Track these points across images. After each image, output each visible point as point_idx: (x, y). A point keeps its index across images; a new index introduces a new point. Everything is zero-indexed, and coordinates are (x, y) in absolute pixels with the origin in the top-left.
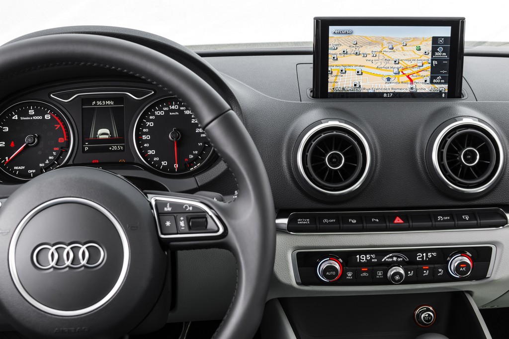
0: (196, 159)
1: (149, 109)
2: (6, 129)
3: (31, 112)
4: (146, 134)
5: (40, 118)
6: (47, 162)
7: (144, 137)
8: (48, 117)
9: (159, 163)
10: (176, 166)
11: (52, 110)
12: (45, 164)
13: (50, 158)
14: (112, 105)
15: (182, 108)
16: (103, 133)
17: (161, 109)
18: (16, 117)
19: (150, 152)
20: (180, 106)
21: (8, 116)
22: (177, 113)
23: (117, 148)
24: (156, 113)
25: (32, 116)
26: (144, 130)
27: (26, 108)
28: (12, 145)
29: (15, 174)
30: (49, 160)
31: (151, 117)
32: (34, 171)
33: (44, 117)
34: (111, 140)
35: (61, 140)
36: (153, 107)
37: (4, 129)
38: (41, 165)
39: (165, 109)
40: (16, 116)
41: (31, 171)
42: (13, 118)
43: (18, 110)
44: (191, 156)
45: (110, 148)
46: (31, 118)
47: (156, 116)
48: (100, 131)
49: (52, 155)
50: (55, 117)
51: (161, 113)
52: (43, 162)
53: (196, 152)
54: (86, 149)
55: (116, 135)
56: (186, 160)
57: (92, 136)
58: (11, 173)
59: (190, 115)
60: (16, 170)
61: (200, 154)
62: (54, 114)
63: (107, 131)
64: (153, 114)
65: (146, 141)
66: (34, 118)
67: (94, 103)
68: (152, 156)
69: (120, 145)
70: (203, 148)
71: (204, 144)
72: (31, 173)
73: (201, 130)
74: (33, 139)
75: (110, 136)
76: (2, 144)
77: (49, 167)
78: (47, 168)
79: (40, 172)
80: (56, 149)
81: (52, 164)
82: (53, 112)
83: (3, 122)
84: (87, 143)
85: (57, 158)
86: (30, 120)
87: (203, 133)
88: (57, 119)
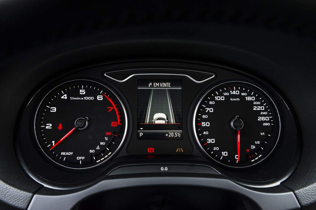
0: (258, 149)
1: (209, 95)
2: (54, 110)
3: (82, 92)
4: (205, 120)
5: (92, 98)
6: (98, 148)
7: (204, 124)
8: (100, 98)
9: (219, 153)
10: (237, 157)
11: (105, 90)
12: (96, 150)
13: (102, 143)
14: (168, 87)
15: (243, 94)
16: (159, 118)
17: (220, 95)
18: (65, 97)
19: (210, 141)
20: (241, 91)
21: (57, 95)
22: (238, 99)
23: (174, 135)
24: (216, 98)
25: (83, 96)
26: (204, 117)
27: (76, 87)
28: (60, 127)
29: (61, 161)
30: (100, 146)
31: (211, 103)
32: (83, 158)
33: (96, 98)
34: (168, 126)
35: (114, 124)
36: (213, 92)
37: (51, 110)
38: (91, 151)
39: (226, 94)
40: (66, 95)
41: (80, 158)
42: (62, 97)
43: (68, 89)
44: (253, 147)
45: (167, 135)
46: (82, 99)
47: (216, 101)
48: (157, 116)
49: (104, 141)
50: (108, 98)
51: (222, 98)
52: (94, 148)
53: (259, 143)
54: (141, 134)
56: (248, 150)
57: (148, 121)
58: (57, 159)
59: (251, 101)
60: (63, 156)
61: (262, 144)
62: (107, 95)
63: (163, 116)
64: (213, 99)
65: (206, 129)
66: (85, 98)
67: (151, 84)
68: (212, 145)
69: (177, 132)
70: (266, 138)
71: (267, 133)
72: (80, 160)
73: (263, 119)
74: (84, 124)
75: (167, 121)
76: (49, 126)
77: (100, 154)
78: (98, 155)
79: (89, 161)
80: (108, 134)
81: (103, 151)
82: (106, 92)
83: (51, 101)
84: (142, 129)
85: (109, 144)
86: (81, 100)
87: (265, 122)
88: (110, 100)
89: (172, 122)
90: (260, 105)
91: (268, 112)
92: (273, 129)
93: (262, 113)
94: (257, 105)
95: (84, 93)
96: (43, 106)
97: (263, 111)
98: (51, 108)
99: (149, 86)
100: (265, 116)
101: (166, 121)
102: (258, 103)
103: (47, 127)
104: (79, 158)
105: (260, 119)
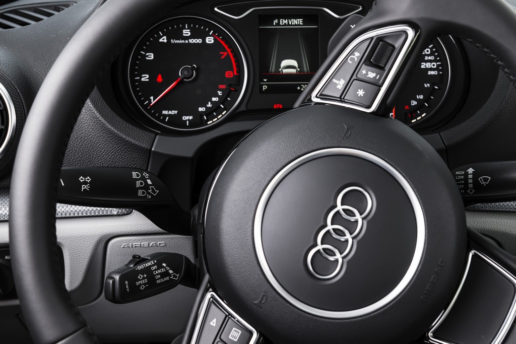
0: (420, 107)
2: (151, 56)
3: (187, 32)
5: (199, 41)
6: (209, 105)
8: (210, 40)
11: (217, 30)
12: (207, 108)
13: (214, 99)
14: (300, 25)
16: (289, 65)
18: (164, 39)
21: (153, 37)
25: (187, 38)
27: (178, 26)
28: (160, 79)
29: (163, 121)
30: (212, 103)
32: (191, 118)
33: (204, 40)
34: (300, 77)
35: (229, 74)
37: (147, 56)
38: (201, 109)
40: (165, 37)
41: (187, 118)
42: (161, 40)
43: (167, 29)
44: (414, 103)
45: (299, 88)
46: (187, 42)
48: (285, 63)
49: (217, 95)
50: (220, 40)
52: (204, 105)
53: (421, 97)
54: (265, 88)
56: (407, 107)
57: (273, 70)
58: (158, 118)
60: (165, 116)
61: (426, 99)
62: (219, 36)
63: (294, 63)
66: (190, 41)
67: (276, 21)
70: (432, 91)
71: (433, 85)
72: (186, 120)
73: (428, 65)
74: (191, 72)
75: (299, 70)
76: (145, 78)
77: (212, 113)
78: (210, 114)
79: (199, 120)
80: (220, 87)
81: (216, 109)
82: (218, 32)
83: (146, 45)
84: (265, 80)
85: (223, 100)
86: (185, 43)
87: (431, 69)
88: (223, 43)
89: (305, 70)
91: (436, 57)
92: (440, 79)
93: (426, 58)
95: (188, 34)
96: (137, 53)
97: (428, 55)
98: (147, 54)
99: (274, 24)
100: (430, 61)
101: (297, 70)
103: (143, 79)
104: (185, 118)
105: (424, 65)
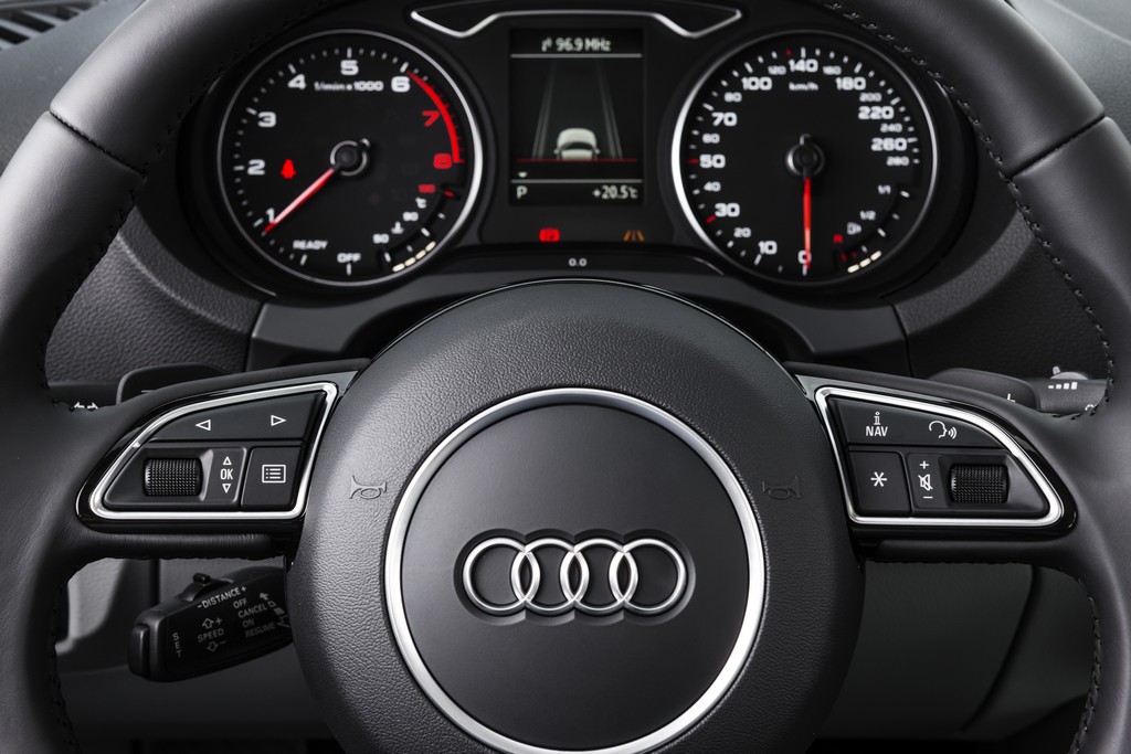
0: (869, 238)
1: (724, 72)
2: (269, 120)
3: (349, 67)
4: (711, 149)
5: (377, 86)
6: (398, 229)
7: (707, 161)
8: (401, 84)
9: (751, 245)
10: (803, 257)
11: (415, 63)
12: (393, 237)
14: (605, 52)
15: (829, 70)
16: (576, 141)
17: (760, 72)
18: (298, 82)
19: (725, 210)
20: (824, 62)
21: (276, 77)
22: (813, 86)
23: (620, 193)
24: (747, 83)
25: (351, 79)
26: (708, 138)
27: (331, 52)
28: (288, 170)
29: (295, 264)
30: (405, 224)
31: (730, 97)
32: (356, 257)
33: (388, 85)
34: (600, 167)
35: (442, 161)
36: (737, 63)
37: (262, 119)
38: (378, 239)
39: (776, 70)
40: (301, 78)
41: (348, 257)
42: (292, 84)
43: (307, 58)
44: (854, 229)
45: (597, 193)
46: (349, 87)
47: (747, 94)
48: (567, 136)
49: (414, 208)
50: (423, 85)
51: (762, 84)
52: (386, 230)
53: (871, 215)
54: (521, 191)
55: (615, 150)
56: (838, 239)
57: (541, 152)
58: (283, 258)
59: (855, 94)
60: (300, 253)
61: (883, 221)
62: (421, 75)
63: (587, 136)
64: (736, 86)
65: (712, 174)
66: (357, 86)
67: (547, 43)
68: (730, 223)
69: (628, 185)
70: (895, 201)
71: (897, 189)
72: (345, 264)
73: (888, 144)
74: (356, 157)
75: (597, 151)
76: (257, 168)
77: (403, 246)
78: (399, 249)
79: (374, 264)
80: (424, 188)
81: (413, 238)
82: (418, 68)
83: (259, 94)
84: (523, 175)
85: (428, 218)
86: (345, 92)
87: (895, 153)
88: (429, 91)
89: (612, 152)
90: (881, 104)
91: (906, 126)
92: (914, 176)
93: (885, 128)
94: (870, 104)
95: (351, 70)
96: (239, 111)
97: (889, 122)
98: (262, 115)
99: (544, 48)
100: (894, 135)
101: (594, 153)
102: (877, 97)
103: (252, 171)
104: (343, 258)
105: (878, 145)
